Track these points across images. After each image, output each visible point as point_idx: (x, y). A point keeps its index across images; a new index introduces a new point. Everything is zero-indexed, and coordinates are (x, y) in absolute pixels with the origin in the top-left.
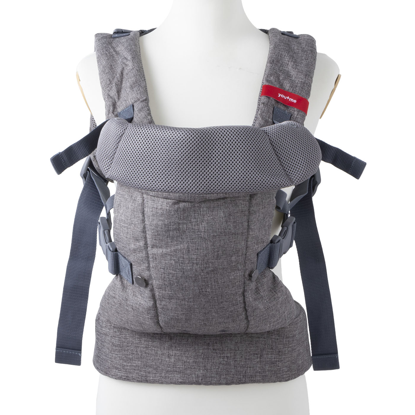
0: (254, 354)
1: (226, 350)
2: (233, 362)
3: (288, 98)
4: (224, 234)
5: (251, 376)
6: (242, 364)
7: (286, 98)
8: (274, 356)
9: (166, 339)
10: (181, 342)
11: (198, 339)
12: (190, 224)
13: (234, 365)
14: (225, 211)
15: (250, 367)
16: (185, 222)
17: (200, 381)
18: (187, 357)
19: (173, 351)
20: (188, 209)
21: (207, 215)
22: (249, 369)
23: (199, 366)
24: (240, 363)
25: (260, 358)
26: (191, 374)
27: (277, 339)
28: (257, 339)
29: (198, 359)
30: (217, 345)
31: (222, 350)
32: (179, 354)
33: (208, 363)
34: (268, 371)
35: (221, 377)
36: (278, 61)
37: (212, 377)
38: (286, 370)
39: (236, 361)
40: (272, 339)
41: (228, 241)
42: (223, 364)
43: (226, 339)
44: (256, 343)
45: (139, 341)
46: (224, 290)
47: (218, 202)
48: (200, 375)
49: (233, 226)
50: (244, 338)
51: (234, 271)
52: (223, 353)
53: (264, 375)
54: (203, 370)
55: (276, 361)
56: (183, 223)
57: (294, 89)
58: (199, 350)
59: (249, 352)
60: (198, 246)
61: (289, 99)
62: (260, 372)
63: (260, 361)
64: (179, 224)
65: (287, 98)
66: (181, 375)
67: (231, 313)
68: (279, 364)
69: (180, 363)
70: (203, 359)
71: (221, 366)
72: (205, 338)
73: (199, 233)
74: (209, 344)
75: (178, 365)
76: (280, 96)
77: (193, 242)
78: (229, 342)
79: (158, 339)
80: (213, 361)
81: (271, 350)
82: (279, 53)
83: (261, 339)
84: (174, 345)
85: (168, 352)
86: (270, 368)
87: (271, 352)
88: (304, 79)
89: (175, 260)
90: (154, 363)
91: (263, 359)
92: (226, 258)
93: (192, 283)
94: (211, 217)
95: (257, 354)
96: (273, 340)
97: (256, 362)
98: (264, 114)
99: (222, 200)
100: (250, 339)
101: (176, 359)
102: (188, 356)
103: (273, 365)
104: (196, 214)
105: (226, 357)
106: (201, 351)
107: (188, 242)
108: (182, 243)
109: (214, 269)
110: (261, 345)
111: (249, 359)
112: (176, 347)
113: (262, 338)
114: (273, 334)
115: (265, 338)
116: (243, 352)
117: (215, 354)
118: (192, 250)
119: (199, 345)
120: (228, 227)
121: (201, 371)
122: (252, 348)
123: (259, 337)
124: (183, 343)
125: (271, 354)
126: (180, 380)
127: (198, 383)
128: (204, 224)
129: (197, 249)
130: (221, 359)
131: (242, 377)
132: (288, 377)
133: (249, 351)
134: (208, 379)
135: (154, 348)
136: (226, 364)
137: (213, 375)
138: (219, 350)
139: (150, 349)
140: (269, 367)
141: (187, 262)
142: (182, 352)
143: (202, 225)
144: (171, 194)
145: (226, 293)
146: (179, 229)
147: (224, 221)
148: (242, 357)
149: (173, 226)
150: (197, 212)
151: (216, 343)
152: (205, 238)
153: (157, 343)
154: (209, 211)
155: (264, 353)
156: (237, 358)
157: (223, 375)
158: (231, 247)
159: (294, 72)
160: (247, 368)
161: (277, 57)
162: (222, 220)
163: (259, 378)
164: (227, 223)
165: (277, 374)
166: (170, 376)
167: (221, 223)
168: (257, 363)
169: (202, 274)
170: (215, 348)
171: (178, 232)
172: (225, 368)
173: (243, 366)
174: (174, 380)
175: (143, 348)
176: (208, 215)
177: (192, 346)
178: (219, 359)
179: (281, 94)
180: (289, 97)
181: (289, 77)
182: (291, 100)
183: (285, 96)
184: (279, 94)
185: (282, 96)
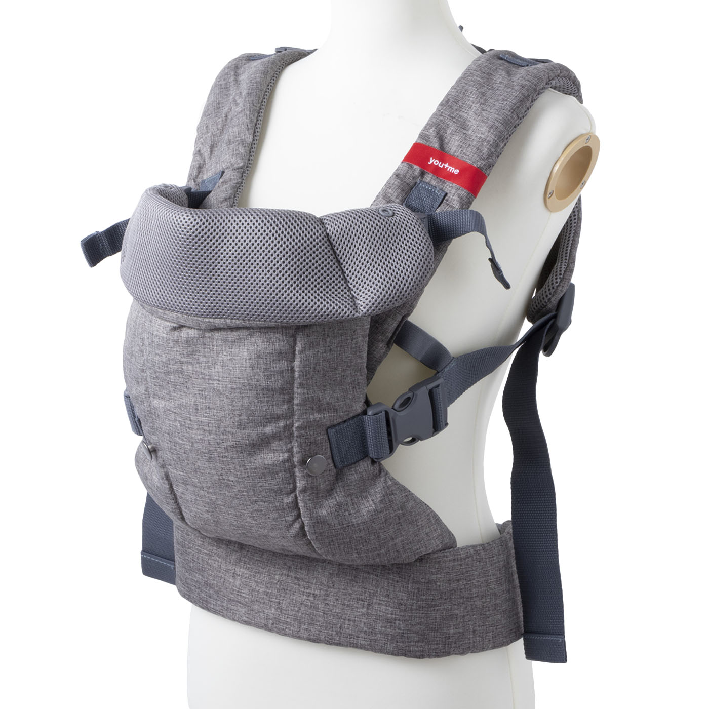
0: (358, 599)
1: (314, 583)
2: (322, 606)
3: (446, 165)
4: (247, 388)
5: (350, 635)
6: (337, 611)
7: (442, 167)
8: (391, 609)
9: (235, 547)
10: (253, 556)
11: (276, 557)
12: (197, 365)
13: (324, 611)
14: (251, 349)
15: (349, 620)
16: (191, 360)
17: (270, 625)
18: (257, 582)
19: (240, 568)
20: (193, 340)
21: (223, 353)
22: (347, 622)
23: (271, 601)
24: (333, 609)
25: (368, 609)
26: (259, 612)
27: (397, 582)
28: (366, 575)
29: (271, 589)
30: (302, 572)
31: (308, 582)
32: (247, 576)
33: (285, 599)
34: (381, 633)
35: (301, 626)
36: (456, 102)
37: (287, 623)
38: (416, 639)
39: (328, 604)
40: (388, 579)
41: (256, 401)
42: (306, 606)
43: (316, 565)
44: (363, 582)
45: (202, 543)
46: (256, 481)
47: (239, 333)
48: (272, 616)
49: (264, 376)
50: (344, 569)
51: (274, 453)
52: (309, 587)
53: (373, 638)
54: (276, 609)
55: (395, 620)
56: (188, 363)
57: (464, 151)
58: (275, 575)
59: (350, 594)
60: (210, 403)
61: (447, 168)
62: (365, 631)
63: (368, 614)
64: (182, 363)
65: (444, 166)
66: (246, 610)
67: (274, 523)
68: (399, 624)
69: (246, 591)
70: (278, 590)
71: (303, 609)
72: (286, 558)
73: (211, 382)
74: (290, 567)
75: (243, 593)
76: (431, 161)
77: (202, 395)
78: (320, 570)
79: (225, 544)
80: (292, 597)
81: (386, 599)
82: (463, 87)
83: (371, 576)
84: (244, 559)
85: (235, 569)
86: (383, 629)
87: (386, 601)
88: (486, 134)
89: (181, 423)
90: (215, 582)
91: (372, 611)
92: (255, 428)
93: (207, 463)
94: (229, 357)
95: (362, 600)
96: (391, 582)
97: (361, 613)
98: (390, 191)
99: (245, 331)
100: (354, 573)
101: (242, 582)
102: (259, 581)
103: (389, 624)
104: (206, 350)
105: (312, 595)
106: (277, 577)
107: (196, 394)
108: (188, 395)
109: (236, 444)
110: (370, 586)
111: (348, 606)
112: (245, 563)
113: (373, 574)
114: (391, 572)
115: (377, 576)
116: (340, 593)
117: (297, 586)
118: (201, 408)
119: (277, 566)
120: (254, 376)
121: (273, 609)
122: (356, 589)
123: (369, 573)
124: (256, 558)
125: (386, 605)
126: (244, 618)
127: (266, 628)
128: (218, 368)
129: (209, 408)
130: (305, 597)
131: (334, 633)
132: (420, 651)
133: (351, 592)
134: (281, 624)
135: (218, 559)
136: (311, 606)
137: (289, 620)
138: (303, 581)
139: (213, 558)
140: (382, 627)
141: (196, 427)
142: (252, 573)
143: (215, 368)
144: (167, 312)
145: (261, 487)
146: (182, 372)
147: (248, 365)
148: (337, 600)
149: (173, 365)
150: (208, 347)
151: (301, 568)
152: (219, 391)
153: (222, 552)
154: (226, 347)
155: (375, 600)
156: (330, 601)
157: (305, 625)
158: (262, 411)
159: (474, 121)
160: (345, 620)
161: (457, 94)
162: (244, 363)
163: (363, 642)
164: (253, 369)
165: (397, 642)
166: (233, 607)
167: (244, 369)
168: (362, 615)
169: (219, 450)
170: (298, 576)
171: (181, 376)
172: (308, 613)
173: (337, 616)
174: (237, 615)
175: (206, 556)
176: (225, 354)
177: (267, 566)
178: (302, 596)
179: (435, 159)
180: (448, 165)
181: (464, 129)
182: (450, 169)
183: (440, 163)
184: (431, 159)
185: (436, 162)
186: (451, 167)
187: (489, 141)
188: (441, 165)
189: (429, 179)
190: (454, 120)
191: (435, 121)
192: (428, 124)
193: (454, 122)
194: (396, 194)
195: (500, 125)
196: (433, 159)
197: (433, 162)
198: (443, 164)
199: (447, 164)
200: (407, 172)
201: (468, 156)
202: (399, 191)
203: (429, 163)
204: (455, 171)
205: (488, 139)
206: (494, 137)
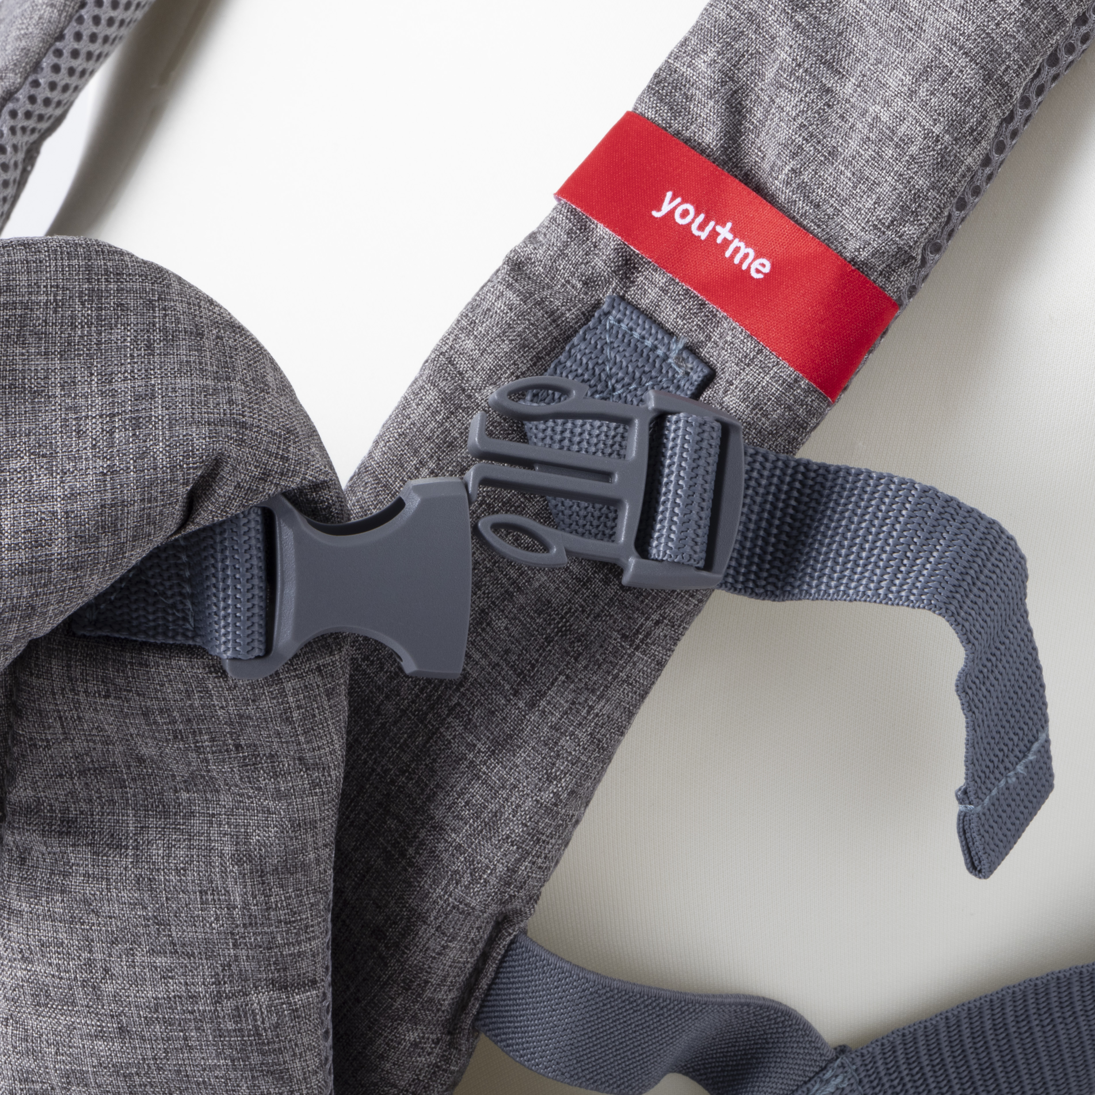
3: (725, 232)
7: (703, 235)
57: (806, 177)
61: (726, 243)
65: (714, 234)
76: (666, 207)
179: (684, 201)
180: (732, 230)
181: (829, 65)
182: (737, 250)
183: (702, 217)
184: (669, 195)
185: (685, 214)
186: (742, 245)
187: (908, 141)
188: (701, 227)
189: (653, 293)
190: (799, 18)
191: (723, 16)
192: (697, 30)
193: (798, 25)
194: (488, 362)
195: (963, 61)
196: (672, 200)
197: (672, 212)
198: (712, 224)
199: (729, 225)
200: (562, 254)
201: (818, 206)
202: (506, 347)
203: (656, 214)
204: (756, 265)
205: (902, 129)
206: (928, 123)
